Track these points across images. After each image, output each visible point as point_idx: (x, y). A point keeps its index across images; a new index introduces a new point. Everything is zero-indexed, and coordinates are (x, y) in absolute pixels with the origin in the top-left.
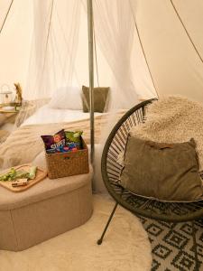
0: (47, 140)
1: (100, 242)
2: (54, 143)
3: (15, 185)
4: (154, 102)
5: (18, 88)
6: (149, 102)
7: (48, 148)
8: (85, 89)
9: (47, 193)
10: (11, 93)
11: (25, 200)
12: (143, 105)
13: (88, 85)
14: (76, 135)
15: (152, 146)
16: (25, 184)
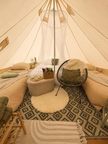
0: (44, 70)
1: (56, 95)
2: (45, 71)
3: (35, 80)
4: (70, 60)
5: (35, 58)
6: (68, 60)
7: (44, 72)
8: (53, 59)
9: (43, 82)
10: (33, 60)
11: (38, 83)
12: (67, 61)
13: (54, 58)
14: (51, 69)
15: (69, 70)
16: (38, 80)
